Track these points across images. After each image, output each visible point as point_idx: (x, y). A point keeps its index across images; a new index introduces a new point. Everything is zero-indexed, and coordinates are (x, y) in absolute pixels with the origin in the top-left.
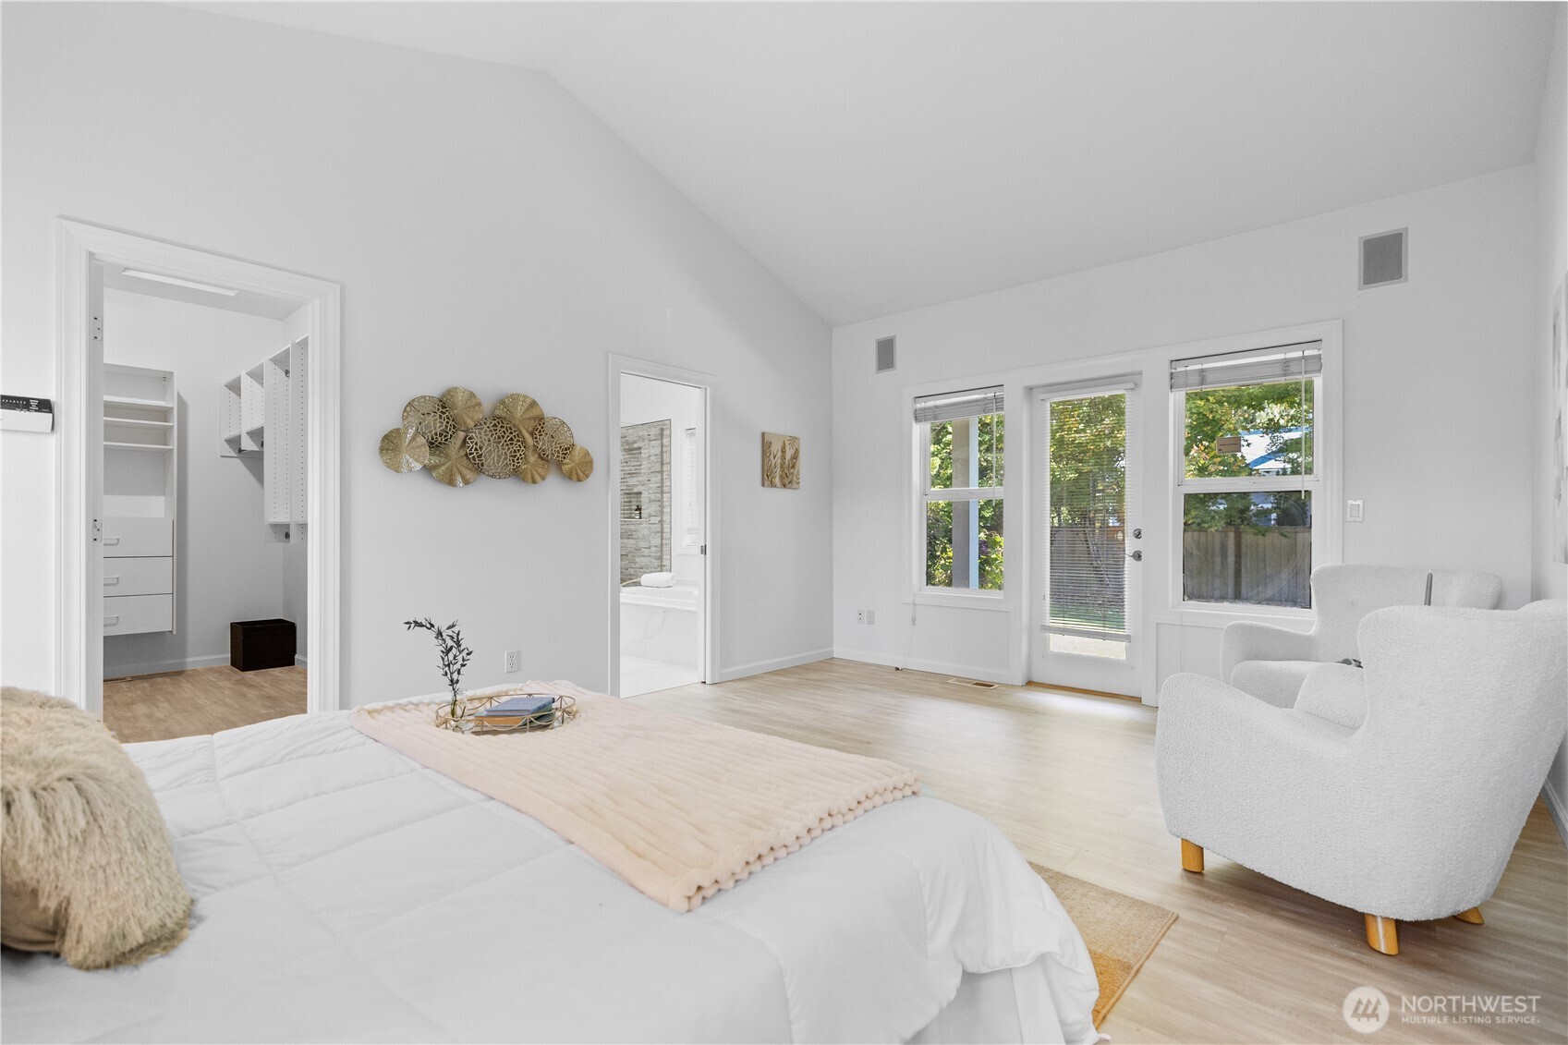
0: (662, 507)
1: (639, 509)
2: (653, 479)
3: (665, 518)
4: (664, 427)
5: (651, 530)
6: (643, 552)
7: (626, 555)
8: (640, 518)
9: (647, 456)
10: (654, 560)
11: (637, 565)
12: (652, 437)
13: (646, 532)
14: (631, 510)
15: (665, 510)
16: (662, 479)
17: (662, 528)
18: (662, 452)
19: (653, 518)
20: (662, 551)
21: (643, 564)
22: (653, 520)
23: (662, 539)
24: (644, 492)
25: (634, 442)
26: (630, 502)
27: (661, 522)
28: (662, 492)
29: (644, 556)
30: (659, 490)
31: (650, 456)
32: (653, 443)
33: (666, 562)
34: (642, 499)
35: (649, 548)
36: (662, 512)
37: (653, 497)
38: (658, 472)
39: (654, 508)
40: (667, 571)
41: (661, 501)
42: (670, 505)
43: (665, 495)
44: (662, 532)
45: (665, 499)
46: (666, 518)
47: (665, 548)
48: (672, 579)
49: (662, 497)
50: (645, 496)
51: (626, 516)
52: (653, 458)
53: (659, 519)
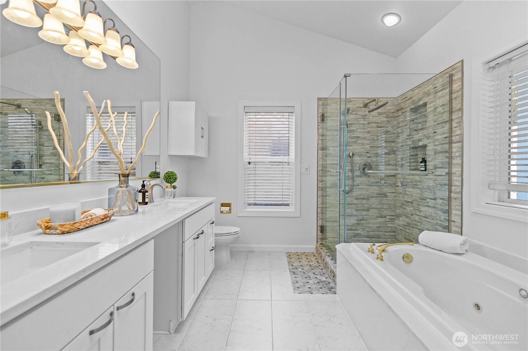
0: (450, 158)
1: (424, 161)
2: (440, 131)
3: (454, 170)
4: (454, 72)
5: (437, 182)
6: (428, 203)
7: (412, 203)
8: (426, 170)
9: (433, 108)
10: (440, 213)
11: (422, 214)
12: (439, 88)
13: (431, 183)
14: (417, 162)
15: (454, 161)
16: (451, 129)
17: (450, 180)
18: (451, 100)
19: (440, 170)
20: (449, 205)
21: (428, 214)
22: (439, 172)
23: (450, 192)
24: (429, 145)
25: (420, 99)
26: (417, 155)
27: (449, 174)
28: (451, 143)
29: (429, 206)
30: (447, 141)
31: (436, 109)
32: (440, 93)
33: (455, 217)
34: (427, 152)
35: (435, 199)
36: (450, 164)
37: (439, 148)
38: (446, 122)
39: (441, 159)
40: (456, 233)
41: (449, 152)
42: (462, 156)
43: (454, 145)
44: (450, 185)
45: (454, 150)
46: (456, 169)
47: (454, 203)
48: (464, 244)
49: (451, 148)
50: (430, 147)
51: (413, 168)
52: (440, 109)
53: (447, 170)
